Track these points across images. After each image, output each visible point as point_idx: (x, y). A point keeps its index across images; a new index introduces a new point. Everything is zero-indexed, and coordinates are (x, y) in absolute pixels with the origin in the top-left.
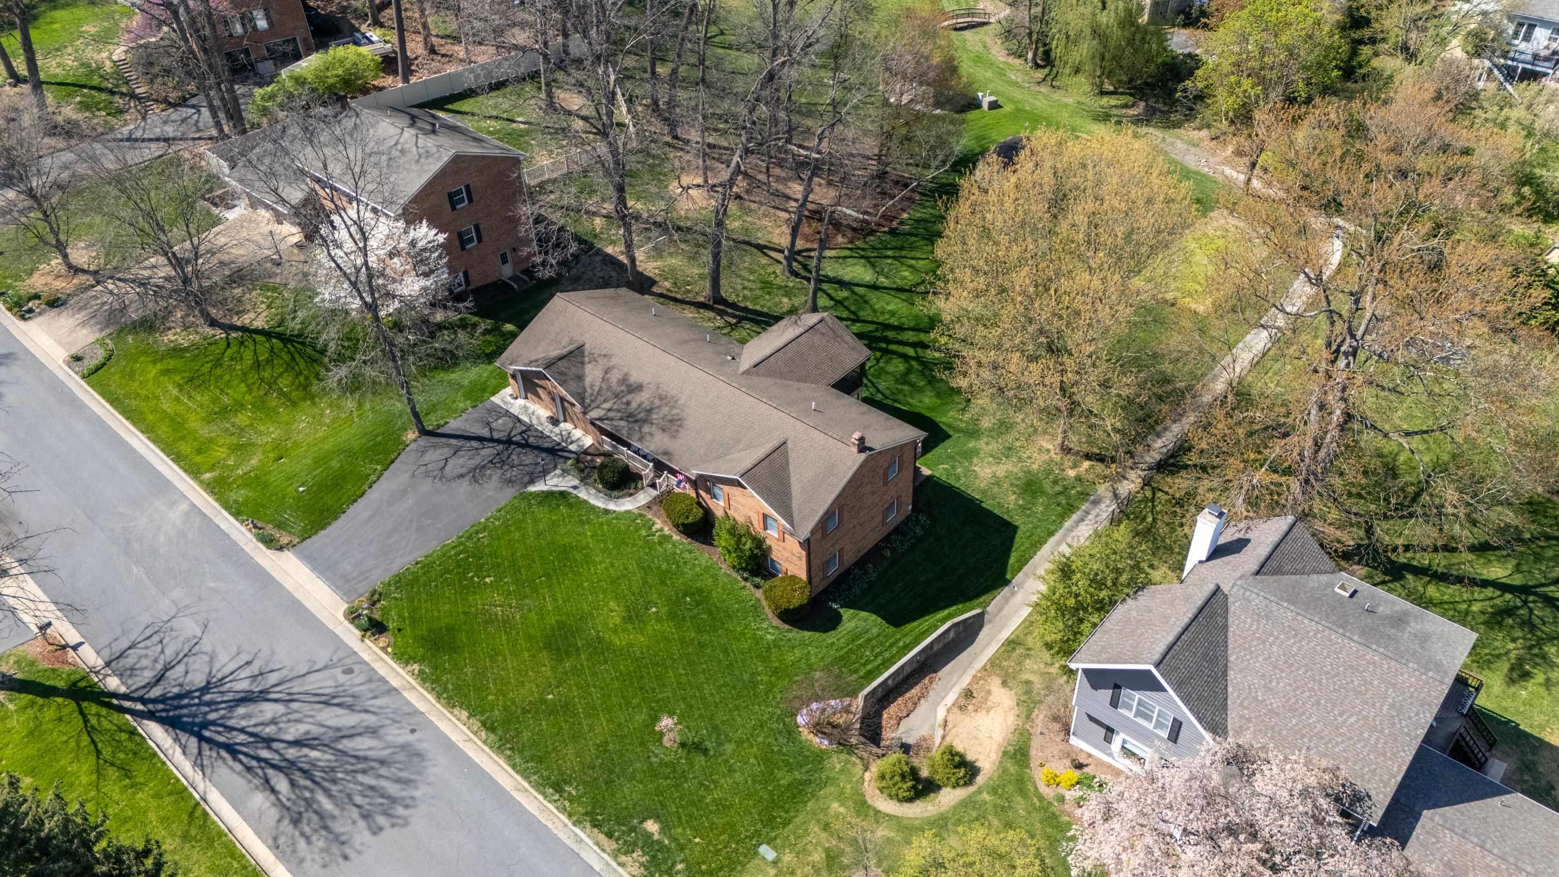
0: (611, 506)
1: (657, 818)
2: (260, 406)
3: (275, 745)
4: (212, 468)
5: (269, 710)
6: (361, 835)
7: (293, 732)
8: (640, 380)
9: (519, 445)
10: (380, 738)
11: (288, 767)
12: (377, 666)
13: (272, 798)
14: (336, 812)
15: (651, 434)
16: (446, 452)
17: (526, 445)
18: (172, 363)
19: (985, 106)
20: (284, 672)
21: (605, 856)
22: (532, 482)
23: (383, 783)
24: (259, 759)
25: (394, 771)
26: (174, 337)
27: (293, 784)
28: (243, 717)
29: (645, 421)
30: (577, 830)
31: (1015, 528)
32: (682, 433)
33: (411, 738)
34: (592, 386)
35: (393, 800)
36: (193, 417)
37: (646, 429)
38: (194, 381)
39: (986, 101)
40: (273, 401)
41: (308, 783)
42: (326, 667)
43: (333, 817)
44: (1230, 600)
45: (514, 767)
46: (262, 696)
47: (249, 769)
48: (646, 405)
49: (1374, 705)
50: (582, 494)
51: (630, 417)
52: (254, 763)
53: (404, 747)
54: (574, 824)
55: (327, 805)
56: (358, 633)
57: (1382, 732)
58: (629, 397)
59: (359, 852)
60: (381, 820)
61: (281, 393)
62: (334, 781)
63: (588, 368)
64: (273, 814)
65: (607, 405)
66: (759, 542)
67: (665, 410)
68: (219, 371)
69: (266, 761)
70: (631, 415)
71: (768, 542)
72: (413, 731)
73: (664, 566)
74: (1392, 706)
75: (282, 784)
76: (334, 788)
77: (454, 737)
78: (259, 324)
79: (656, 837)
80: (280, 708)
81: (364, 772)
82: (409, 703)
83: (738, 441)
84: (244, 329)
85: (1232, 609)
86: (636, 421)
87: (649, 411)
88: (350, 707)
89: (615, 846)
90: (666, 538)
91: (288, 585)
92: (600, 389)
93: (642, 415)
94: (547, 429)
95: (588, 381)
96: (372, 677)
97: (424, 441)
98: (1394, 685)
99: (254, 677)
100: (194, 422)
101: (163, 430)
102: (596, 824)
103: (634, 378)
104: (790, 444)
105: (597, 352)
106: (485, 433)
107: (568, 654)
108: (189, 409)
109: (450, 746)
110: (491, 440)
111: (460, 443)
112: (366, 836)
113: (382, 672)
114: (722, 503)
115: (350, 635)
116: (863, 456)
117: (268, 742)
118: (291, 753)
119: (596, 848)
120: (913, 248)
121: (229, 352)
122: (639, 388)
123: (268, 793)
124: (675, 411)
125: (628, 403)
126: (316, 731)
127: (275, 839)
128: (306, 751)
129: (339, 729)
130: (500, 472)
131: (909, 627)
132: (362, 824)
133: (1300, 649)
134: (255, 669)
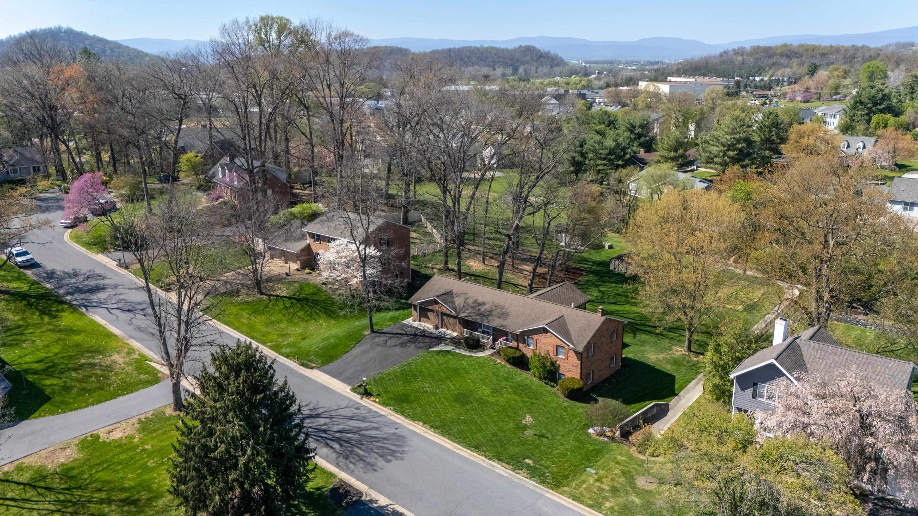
0: (473, 355)
1: (530, 458)
2: (290, 321)
3: (328, 432)
4: (271, 341)
5: (322, 421)
6: (381, 462)
7: (336, 428)
8: (483, 301)
9: (421, 336)
10: (381, 431)
11: (338, 440)
12: (372, 408)
13: (332, 450)
14: (366, 455)
15: (493, 320)
16: (385, 338)
17: (424, 336)
18: (244, 306)
19: (607, 247)
20: (326, 409)
21: (508, 471)
22: (431, 348)
23: (387, 445)
24: (322, 437)
25: (391, 441)
26: (243, 297)
27: (341, 445)
28: (310, 423)
29: (489, 315)
30: (491, 462)
31: (674, 377)
32: (509, 318)
33: (396, 431)
34: (459, 305)
35: (394, 451)
36: (258, 324)
37: (490, 318)
38: (256, 312)
39: (607, 245)
40: (296, 320)
41: (349, 445)
42: (346, 407)
43: (365, 457)
44: (801, 346)
45: (452, 440)
46: (318, 416)
47: (317, 440)
48: (489, 309)
49: (881, 375)
50: (457, 351)
51: (481, 315)
52: (319, 438)
53: (394, 434)
54: (489, 459)
55: (361, 452)
56: (359, 396)
57: (888, 384)
58: (480, 307)
59: (381, 469)
60: (390, 458)
61: (299, 317)
62: (363, 445)
63: (456, 299)
64: (334, 455)
65: (468, 311)
66: (553, 364)
67: (498, 310)
68: (267, 309)
69: (325, 438)
70: (481, 314)
71: (558, 363)
72: (397, 429)
73: (506, 375)
74: (889, 375)
75: (336, 446)
76: (363, 447)
77: (418, 431)
78: (284, 294)
79: (532, 465)
80: (328, 420)
81: (376, 441)
82: (391, 420)
83: (539, 318)
84: (277, 296)
85: (803, 349)
86: (485, 316)
87: (491, 311)
88: (363, 421)
89: (512, 467)
90: (503, 366)
91: (319, 381)
92: (464, 306)
93: (488, 313)
94: (434, 331)
95: (457, 303)
96: (370, 411)
97: (373, 335)
98: (888, 367)
99: (311, 410)
100: (258, 326)
101: (245, 328)
102: (499, 460)
103: (480, 300)
104: (566, 317)
105: (459, 293)
106: (403, 332)
107: (467, 404)
108: (255, 322)
109: (418, 434)
110: (406, 334)
111: (392, 335)
112: (384, 463)
113: (375, 409)
114: (532, 347)
115: (356, 397)
116: (604, 318)
117: (325, 431)
118: (338, 435)
119: (503, 468)
120: (587, 288)
121: (271, 303)
122: (484, 304)
123: (329, 448)
124: (504, 310)
125: (479, 310)
126: (347, 428)
127: (337, 464)
128: (344, 434)
129: (359, 428)
130: (414, 345)
131: (633, 405)
132: (380, 459)
133: (840, 359)
134: (311, 406)
